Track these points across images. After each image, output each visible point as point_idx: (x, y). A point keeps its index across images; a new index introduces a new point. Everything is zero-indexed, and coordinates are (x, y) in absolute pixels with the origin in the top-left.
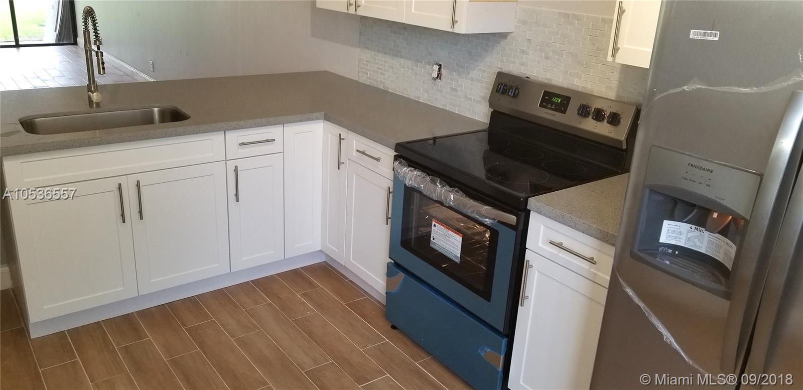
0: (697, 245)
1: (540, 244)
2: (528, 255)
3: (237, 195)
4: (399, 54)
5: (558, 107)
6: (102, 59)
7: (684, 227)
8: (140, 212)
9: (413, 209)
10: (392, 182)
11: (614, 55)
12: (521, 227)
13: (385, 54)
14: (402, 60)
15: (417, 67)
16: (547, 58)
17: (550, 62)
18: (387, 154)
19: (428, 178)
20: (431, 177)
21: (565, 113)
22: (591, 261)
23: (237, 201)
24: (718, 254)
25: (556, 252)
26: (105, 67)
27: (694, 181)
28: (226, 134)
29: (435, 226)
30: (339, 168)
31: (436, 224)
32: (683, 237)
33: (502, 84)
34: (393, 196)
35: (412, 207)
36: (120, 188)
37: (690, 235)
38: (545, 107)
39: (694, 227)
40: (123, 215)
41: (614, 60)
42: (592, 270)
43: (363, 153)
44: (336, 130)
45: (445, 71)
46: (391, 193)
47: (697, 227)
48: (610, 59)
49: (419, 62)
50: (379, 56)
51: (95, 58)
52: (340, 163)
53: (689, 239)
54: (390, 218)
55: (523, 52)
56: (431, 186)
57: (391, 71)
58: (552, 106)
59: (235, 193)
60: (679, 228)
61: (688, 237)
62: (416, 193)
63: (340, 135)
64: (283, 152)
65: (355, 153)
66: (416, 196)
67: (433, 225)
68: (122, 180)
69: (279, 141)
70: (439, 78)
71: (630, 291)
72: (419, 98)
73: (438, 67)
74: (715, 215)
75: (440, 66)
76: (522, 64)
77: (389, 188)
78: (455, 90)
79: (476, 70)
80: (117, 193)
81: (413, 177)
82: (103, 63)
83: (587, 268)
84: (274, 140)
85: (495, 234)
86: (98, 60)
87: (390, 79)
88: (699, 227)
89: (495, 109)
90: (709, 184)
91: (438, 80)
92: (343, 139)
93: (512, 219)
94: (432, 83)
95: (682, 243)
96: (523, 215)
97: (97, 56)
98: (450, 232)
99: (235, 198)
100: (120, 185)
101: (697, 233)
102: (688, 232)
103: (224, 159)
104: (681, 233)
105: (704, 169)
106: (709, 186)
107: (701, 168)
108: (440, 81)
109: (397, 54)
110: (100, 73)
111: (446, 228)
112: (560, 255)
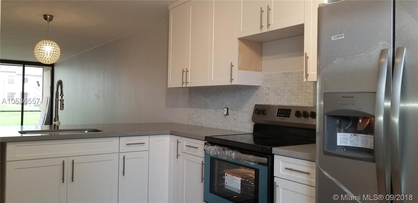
0: (356, 143)
1: (281, 172)
2: (276, 180)
3: (124, 172)
4: (208, 107)
5: (285, 115)
6: (63, 103)
7: (348, 135)
8: (72, 178)
9: (215, 170)
10: (204, 159)
11: (306, 77)
12: (270, 164)
13: (201, 108)
14: (209, 110)
15: (217, 111)
16: (278, 95)
17: (280, 96)
18: (201, 144)
19: (221, 149)
20: (223, 147)
21: (289, 117)
22: (308, 173)
23: (124, 175)
24: (367, 145)
25: (289, 174)
26: (64, 106)
27: (346, 104)
28: (120, 139)
29: (227, 175)
30: (177, 158)
31: (227, 174)
32: (349, 141)
33: (257, 109)
34: (205, 166)
35: (215, 169)
36: (63, 164)
37: (352, 139)
38: (280, 116)
39: (353, 134)
40: (63, 179)
41: (307, 80)
42: (309, 179)
43: (189, 146)
44: (175, 138)
45: (230, 111)
46: (204, 164)
47: (354, 134)
48: (305, 80)
49: (217, 109)
50: (198, 110)
51: (59, 102)
52: (178, 155)
53: (352, 141)
54: (203, 179)
55: (267, 94)
56: (223, 152)
57: (204, 116)
58: (283, 115)
59: (123, 171)
60: (346, 136)
61: (351, 140)
62: (216, 160)
63: (178, 140)
64: (149, 150)
65: (185, 148)
66: (216, 162)
67: (226, 175)
68: (65, 159)
69: (147, 144)
70: (227, 115)
71: (326, 174)
72: (218, 127)
73: (227, 109)
74: (360, 121)
75: (228, 108)
76: (267, 100)
77: (203, 162)
78: (235, 119)
79: (245, 108)
80: (62, 166)
81: (214, 150)
82: (63, 105)
83: (306, 179)
84: (144, 143)
85: (257, 171)
86: (61, 103)
87: (204, 120)
88: (355, 134)
89: (256, 122)
90: (353, 103)
91: (227, 116)
92: (180, 142)
93: (265, 160)
94: (224, 118)
95: (349, 144)
96: (270, 157)
97: (60, 101)
98: (235, 177)
99: (122, 174)
100: (64, 161)
101: (355, 137)
102: (351, 138)
103: (118, 152)
104: (347, 139)
105: (350, 97)
106: (354, 104)
107: (348, 97)
108: (228, 116)
109: (206, 107)
110: (61, 109)
111: (232, 175)
112: (292, 175)
